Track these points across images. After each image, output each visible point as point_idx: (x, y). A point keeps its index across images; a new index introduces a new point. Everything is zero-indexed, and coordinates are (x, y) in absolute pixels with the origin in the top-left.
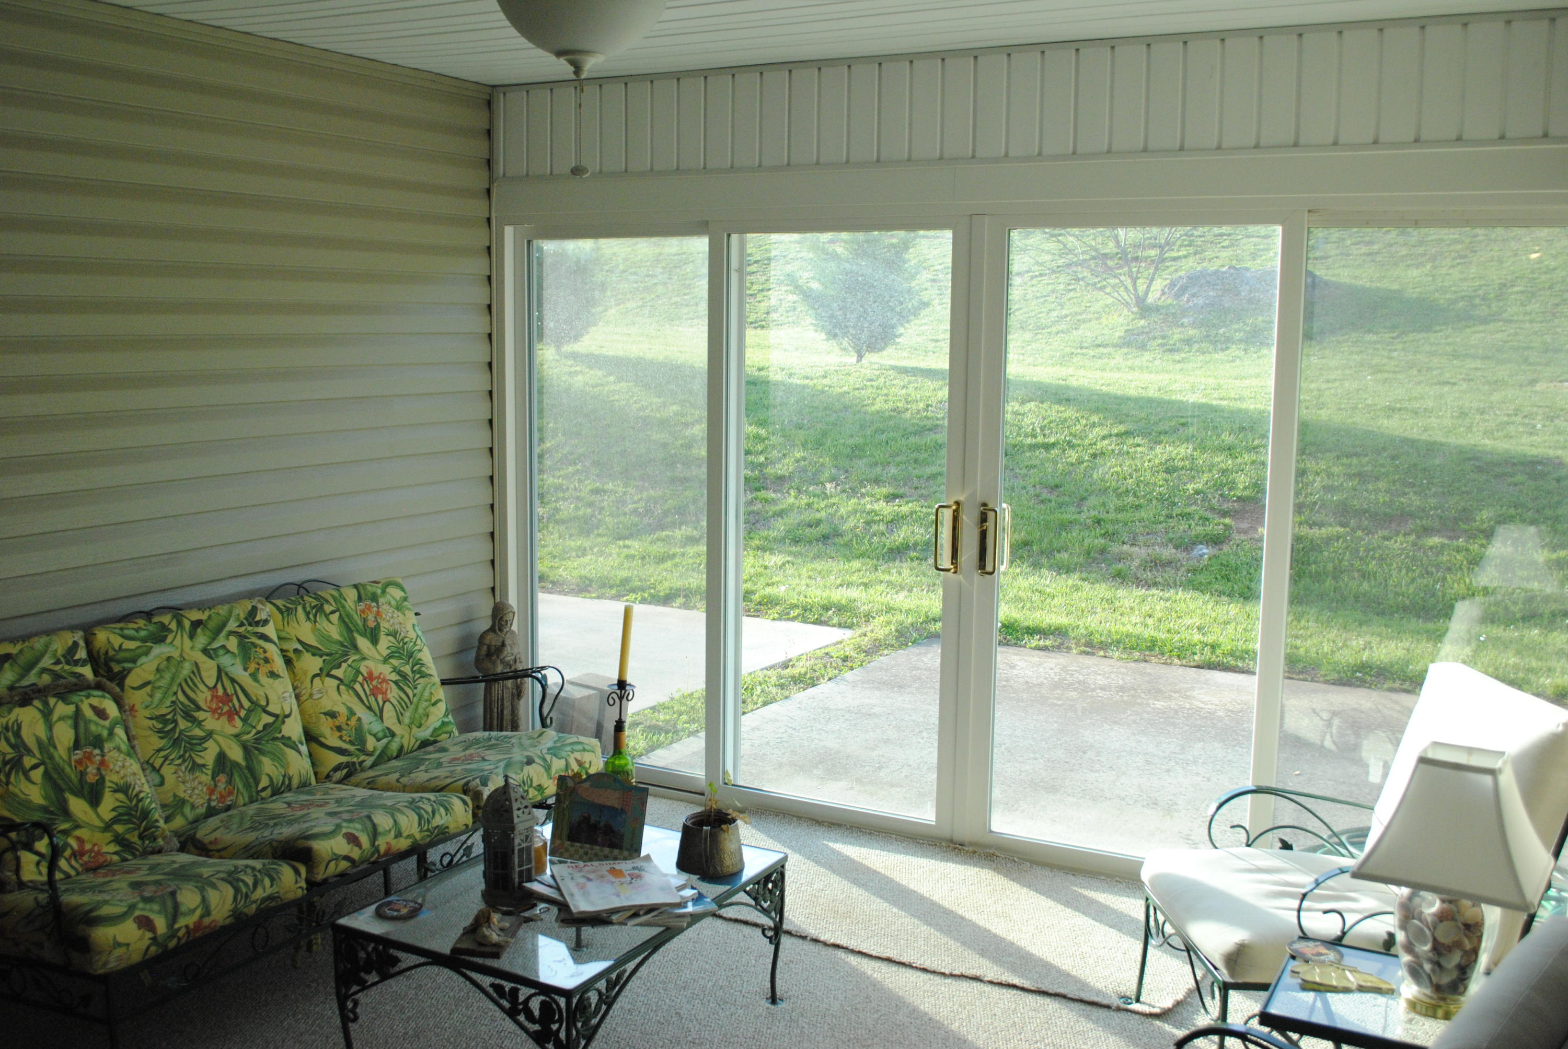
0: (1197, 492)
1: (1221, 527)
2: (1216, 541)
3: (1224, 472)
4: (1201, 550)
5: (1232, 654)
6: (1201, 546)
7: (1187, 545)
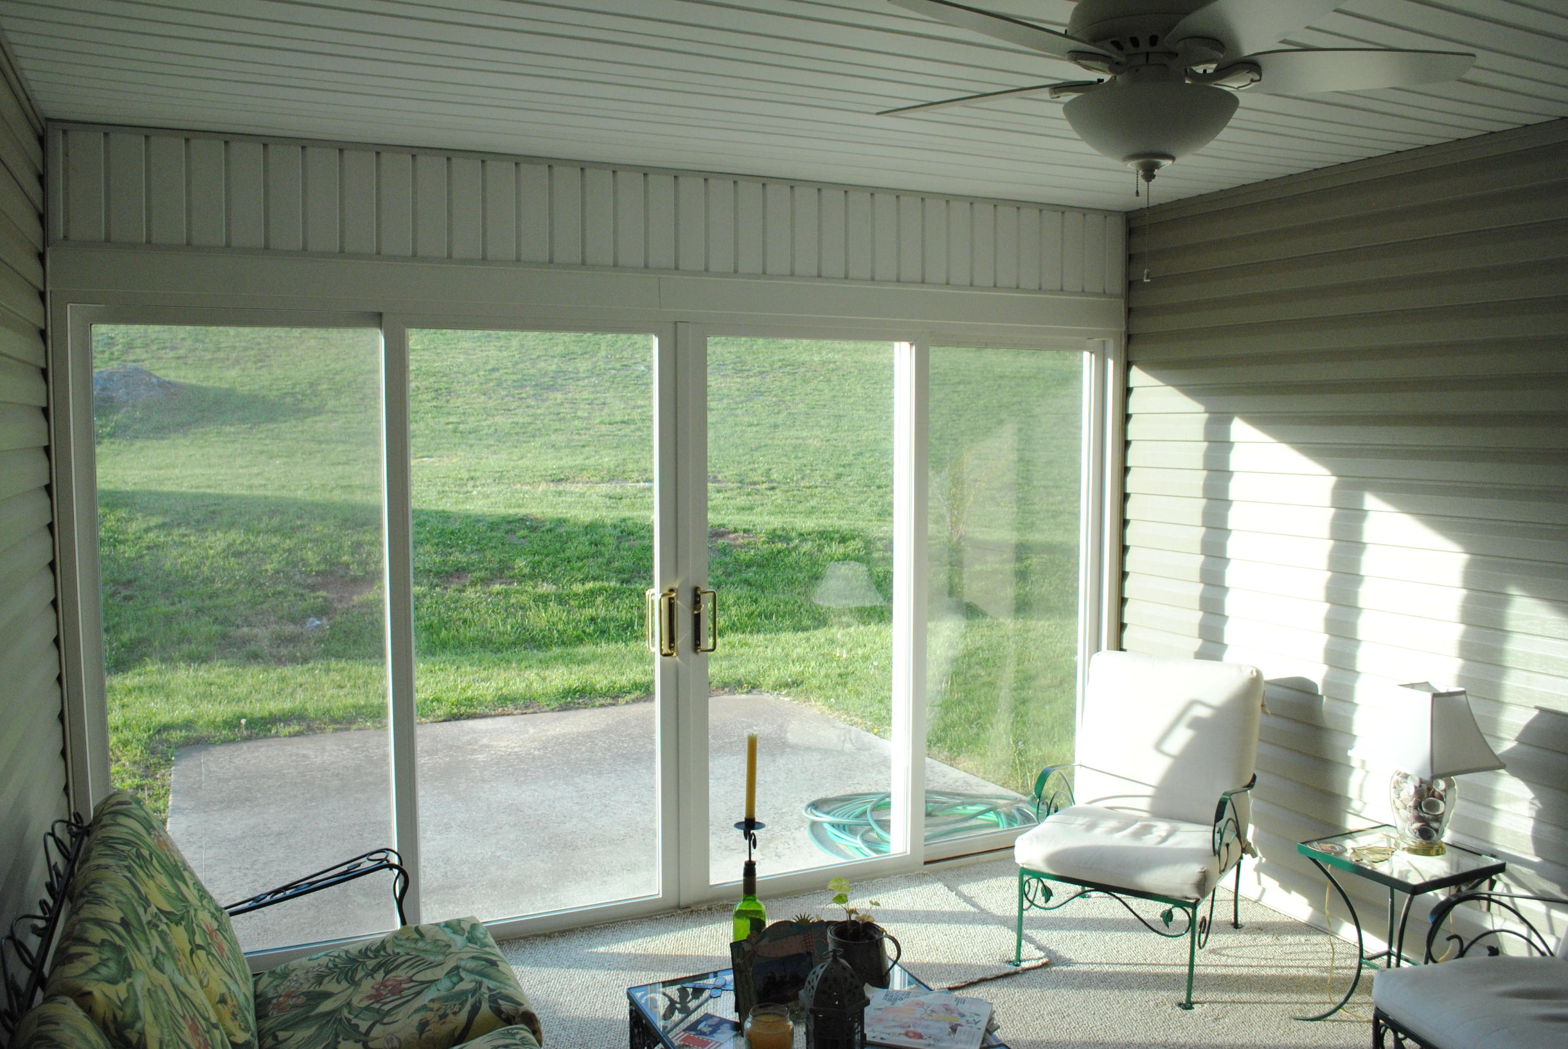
0: (277, 572)
1: (321, 599)
2: (323, 611)
3: (290, 551)
4: (313, 622)
5: (458, 704)
6: (311, 619)
7: (298, 619)
